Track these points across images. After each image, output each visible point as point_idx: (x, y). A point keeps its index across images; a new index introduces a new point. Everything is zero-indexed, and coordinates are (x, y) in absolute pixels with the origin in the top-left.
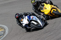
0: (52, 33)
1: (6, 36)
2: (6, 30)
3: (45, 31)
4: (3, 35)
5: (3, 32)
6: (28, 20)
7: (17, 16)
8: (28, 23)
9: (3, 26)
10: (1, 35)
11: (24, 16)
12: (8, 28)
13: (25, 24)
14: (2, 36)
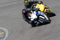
0: (51, 36)
1: (6, 39)
2: (6, 33)
3: (45, 34)
4: (3, 38)
5: (3, 35)
6: (36, 15)
7: (24, 11)
8: (37, 18)
9: (3, 29)
10: (1, 38)
11: (32, 11)
12: (8, 31)
13: (33, 19)
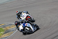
7: (16, 23)
8: (23, 29)
14: (14, 31)
